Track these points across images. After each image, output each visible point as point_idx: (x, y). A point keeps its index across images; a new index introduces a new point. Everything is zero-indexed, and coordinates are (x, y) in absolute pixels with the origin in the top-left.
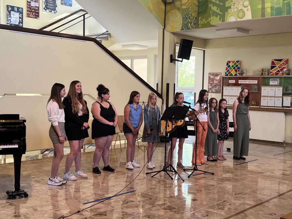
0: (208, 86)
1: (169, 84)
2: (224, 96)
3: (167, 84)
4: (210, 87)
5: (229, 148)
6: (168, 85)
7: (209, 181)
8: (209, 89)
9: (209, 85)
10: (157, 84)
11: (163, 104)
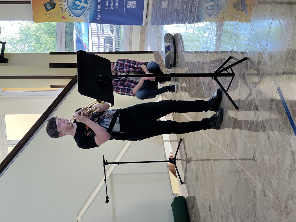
3: (50, 67)
6: (53, 66)
10: (52, 87)
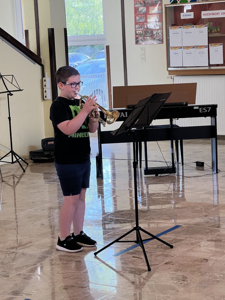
0: (135, 28)
1: (53, 29)
2: (172, 48)
3: (49, 29)
4: (140, 32)
5: (200, 160)
6: (51, 32)
7: (191, 250)
8: (137, 36)
9: (137, 26)
10: (27, 32)
11: (43, 75)
